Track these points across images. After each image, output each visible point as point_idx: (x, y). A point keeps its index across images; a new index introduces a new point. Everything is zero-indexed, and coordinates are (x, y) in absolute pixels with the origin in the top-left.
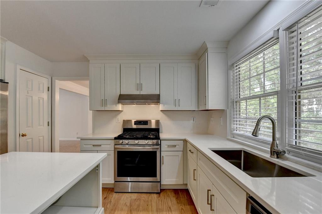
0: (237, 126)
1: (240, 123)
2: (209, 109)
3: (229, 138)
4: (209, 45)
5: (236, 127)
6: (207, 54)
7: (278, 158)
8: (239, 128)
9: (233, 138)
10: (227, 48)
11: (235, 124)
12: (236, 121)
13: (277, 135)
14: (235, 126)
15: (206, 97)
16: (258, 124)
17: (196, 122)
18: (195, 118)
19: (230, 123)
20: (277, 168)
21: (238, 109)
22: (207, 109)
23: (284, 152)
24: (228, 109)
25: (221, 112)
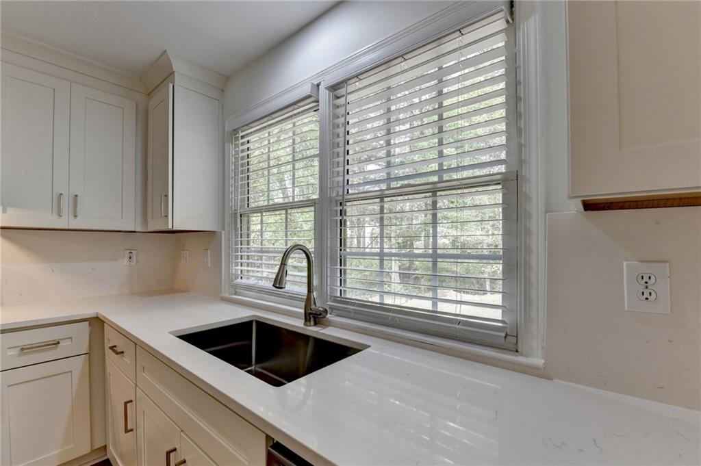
0: (243, 268)
1: (249, 261)
2: (174, 229)
3: (227, 295)
4: (177, 66)
5: (242, 271)
6: (171, 85)
7: (315, 324)
8: (248, 271)
9: (235, 294)
10: (223, 91)
11: (239, 264)
12: (241, 256)
13: (315, 282)
14: (239, 268)
15: (167, 196)
16: (283, 263)
17: (137, 262)
18: (134, 252)
19: (228, 262)
20: (311, 343)
21: (245, 231)
22: (170, 227)
23: (326, 311)
24: (224, 230)
25: (207, 236)
